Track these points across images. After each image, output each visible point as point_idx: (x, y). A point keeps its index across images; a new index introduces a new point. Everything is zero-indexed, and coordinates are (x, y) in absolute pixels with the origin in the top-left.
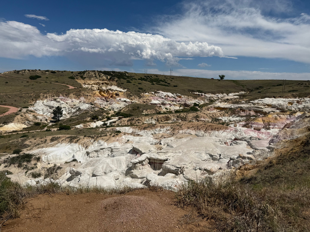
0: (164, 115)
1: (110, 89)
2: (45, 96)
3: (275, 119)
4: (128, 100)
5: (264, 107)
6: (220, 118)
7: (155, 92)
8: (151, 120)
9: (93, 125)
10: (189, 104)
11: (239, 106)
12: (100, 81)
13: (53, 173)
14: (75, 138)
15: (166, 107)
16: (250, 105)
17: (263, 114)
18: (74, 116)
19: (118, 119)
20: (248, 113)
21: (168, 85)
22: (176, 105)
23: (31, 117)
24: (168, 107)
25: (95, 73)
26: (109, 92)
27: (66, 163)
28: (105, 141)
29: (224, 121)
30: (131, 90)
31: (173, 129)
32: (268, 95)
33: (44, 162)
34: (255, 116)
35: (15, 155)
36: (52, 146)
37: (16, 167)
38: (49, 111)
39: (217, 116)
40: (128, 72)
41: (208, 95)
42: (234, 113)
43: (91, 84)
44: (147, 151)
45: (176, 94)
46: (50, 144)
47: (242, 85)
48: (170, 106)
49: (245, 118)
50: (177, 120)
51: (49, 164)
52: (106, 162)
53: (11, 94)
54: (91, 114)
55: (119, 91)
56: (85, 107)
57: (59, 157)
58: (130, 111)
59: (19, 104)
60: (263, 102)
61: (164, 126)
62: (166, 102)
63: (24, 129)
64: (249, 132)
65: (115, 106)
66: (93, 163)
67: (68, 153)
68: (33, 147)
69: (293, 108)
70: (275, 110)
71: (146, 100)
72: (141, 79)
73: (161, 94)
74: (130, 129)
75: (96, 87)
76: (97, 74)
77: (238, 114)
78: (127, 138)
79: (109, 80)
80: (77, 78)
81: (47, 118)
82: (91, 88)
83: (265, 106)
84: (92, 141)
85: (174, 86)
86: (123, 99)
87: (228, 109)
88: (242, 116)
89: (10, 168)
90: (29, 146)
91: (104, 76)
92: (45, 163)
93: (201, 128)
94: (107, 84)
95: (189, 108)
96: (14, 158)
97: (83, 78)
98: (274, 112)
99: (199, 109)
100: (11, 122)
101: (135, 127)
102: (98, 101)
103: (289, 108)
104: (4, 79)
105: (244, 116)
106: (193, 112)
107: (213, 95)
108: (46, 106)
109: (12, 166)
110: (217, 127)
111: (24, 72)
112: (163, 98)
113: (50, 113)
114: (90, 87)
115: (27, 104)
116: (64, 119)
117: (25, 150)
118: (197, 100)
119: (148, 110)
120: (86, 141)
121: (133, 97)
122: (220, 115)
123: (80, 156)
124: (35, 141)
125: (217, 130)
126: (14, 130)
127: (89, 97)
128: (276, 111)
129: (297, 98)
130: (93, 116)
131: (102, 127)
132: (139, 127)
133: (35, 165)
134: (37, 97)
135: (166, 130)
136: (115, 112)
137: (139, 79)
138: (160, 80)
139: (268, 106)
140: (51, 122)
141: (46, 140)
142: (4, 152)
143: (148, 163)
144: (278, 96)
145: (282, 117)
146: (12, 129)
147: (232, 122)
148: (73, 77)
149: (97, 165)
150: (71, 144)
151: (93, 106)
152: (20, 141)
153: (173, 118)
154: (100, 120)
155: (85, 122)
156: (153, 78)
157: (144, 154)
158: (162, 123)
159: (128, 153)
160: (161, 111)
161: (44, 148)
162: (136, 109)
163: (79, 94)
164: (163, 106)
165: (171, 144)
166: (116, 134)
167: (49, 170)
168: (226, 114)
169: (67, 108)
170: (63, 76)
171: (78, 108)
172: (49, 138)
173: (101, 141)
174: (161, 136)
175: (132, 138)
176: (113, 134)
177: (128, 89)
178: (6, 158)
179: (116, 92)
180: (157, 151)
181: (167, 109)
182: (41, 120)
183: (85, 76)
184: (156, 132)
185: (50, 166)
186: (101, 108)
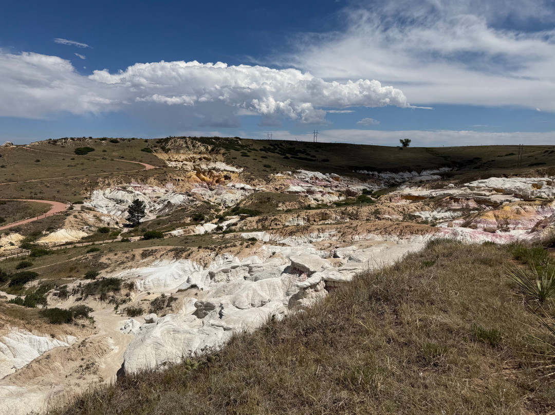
0: (318, 211)
1: (214, 169)
2: (107, 182)
3: (517, 213)
4: (248, 187)
5: (490, 193)
6: (417, 214)
7: (293, 172)
8: (296, 219)
9: (200, 230)
10: (355, 191)
11: (446, 192)
12: (195, 155)
13: (163, 308)
14: (183, 250)
15: (314, 197)
16: (465, 190)
17: (490, 206)
18: (162, 216)
19: (239, 219)
20: (464, 205)
21: (312, 158)
22: (333, 193)
23: (91, 219)
24: (319, 196)
25: (185, 141)
26: (212, 173)
27: (180, 291)
28: (235, 255)
29: (424, 219)
30: (251, 169)
31: (342, 233)
32: (493, 171)
33: (139, 290)
34: (477, 209)
35: (88, 281)
36: (147, 265)
37: (98, 300)
38: (117, 208)
39: (412, 210)
40: (241, 138)
41: (385, 175)
42: (440, 205)
43: (180, 160)
44: (319, 268)
45: (330, 174)
46: (141, 261)
47: (443, 155)
48: (322, 196)
49: (459, 213)
50: (342, 218)
51: (149, 294)
52: (251, 287)
53: (49, 181)
54: (191, 212)
55: (231, 172)
56: (178, 199)
57: (163, 282)
58: (256, 205)
59: (66, 198)
60: (487, 184)
61: (324, 228)
62: (314, 188)
63: (83, 238)
64: (477, 235)
65: (227, 197)
66: (228, 289)
67: (176, 276)
68: (115, 267)
69: (543, 194)
70: (511, 199)
71: (279, 186)
72: (265, 149)
73: (304, 175)
74: (265, 235)
75: (189, 165)
76: (189, 143)
77: (446, 206)
78: (270, 250)
79: (210, 152)
80: (155, 151)
81: (118, 220)
82: (182, 167)
83: (491, 191)
84: (213, 255)
85: (324, 161)
86: (239, 185)
87: (426, 198)
88: (455, 210)
89: (87, 301)
90: (108, 266)
91: (201, 145)
92: (141, 293)
93: (392, 230)
94: (208, 160)
95: (354, 197)
96: (89, 285)
97: (166, 151)
98: (510, 201)
99: (373, 199)
100: (61, 228)
101: (274, 232)
102: (197, 190)
103: (536, 194)
104: (33, 155)
105: (458, 210)
106: (368, 204)
107: (394, 175)
108: (110, 199)
109: (91, 298)
110: (420, 228)
111: (65, 142)
112: (307, 182)
113: (120, 212)
114: (180, 165)
115: (78, 197)
116: (148, 221)
117: (103, 271)
118: (367, 185)
119: (287, 203)
120: (204, 256)
121: (257, 181)
122: (416, 209)
123: (199, 277)
124: (116, 257)
125: (420, 233)
126: (69, 241)
127: (181, 183)
128: (513, 200)
129: (547, 176)
130: (195, 215)
131: (214, 233)
132: (281, 232)
133: (127, 297)
134: (94, 185)
135: (330, 235)
136: (228, 207)
137: (261, 150)
138: (297, 150)
139: (496, 191)
140: (126, 226)
141: (134, 256)
142: (70, 277)
143: (325, 288)
144: (512, 174)
145: (529, 210)
146: (63, 239)
147: (440, 219)
148: (149, 149)
149: (237, 292)
150: (179, 260)
151: (191, 198)
152: (90, 257)
153: (334, 215)
154: (209, 221)
155: (184, 225)
156: (285, 146)
157: (316, 273)
158: (318, 225)
159: (283, 272)
160: (310, 205)
161: (134, 269)
162: (265, 202)
163: (163, 178)
164: (309, 196)
165: (355, 256)
166: (250, 242)
167: (154, 303)
168: (426, 206)
169: (146, 203)
170: (132, 147)
171: (166, 203)
172: (138, 252)
173: (227, 255)
174: (329, 245)
175: (278, 249)
176: (246, 244)
177: (245, 167)
178: (75, 285)
179: (225, 173)
180: (337, 268)
181: (318, 201)
182: (108, 224)
183: (169, 147)
184: (312, 239)
185: (152, 297)
186: (205, 202)
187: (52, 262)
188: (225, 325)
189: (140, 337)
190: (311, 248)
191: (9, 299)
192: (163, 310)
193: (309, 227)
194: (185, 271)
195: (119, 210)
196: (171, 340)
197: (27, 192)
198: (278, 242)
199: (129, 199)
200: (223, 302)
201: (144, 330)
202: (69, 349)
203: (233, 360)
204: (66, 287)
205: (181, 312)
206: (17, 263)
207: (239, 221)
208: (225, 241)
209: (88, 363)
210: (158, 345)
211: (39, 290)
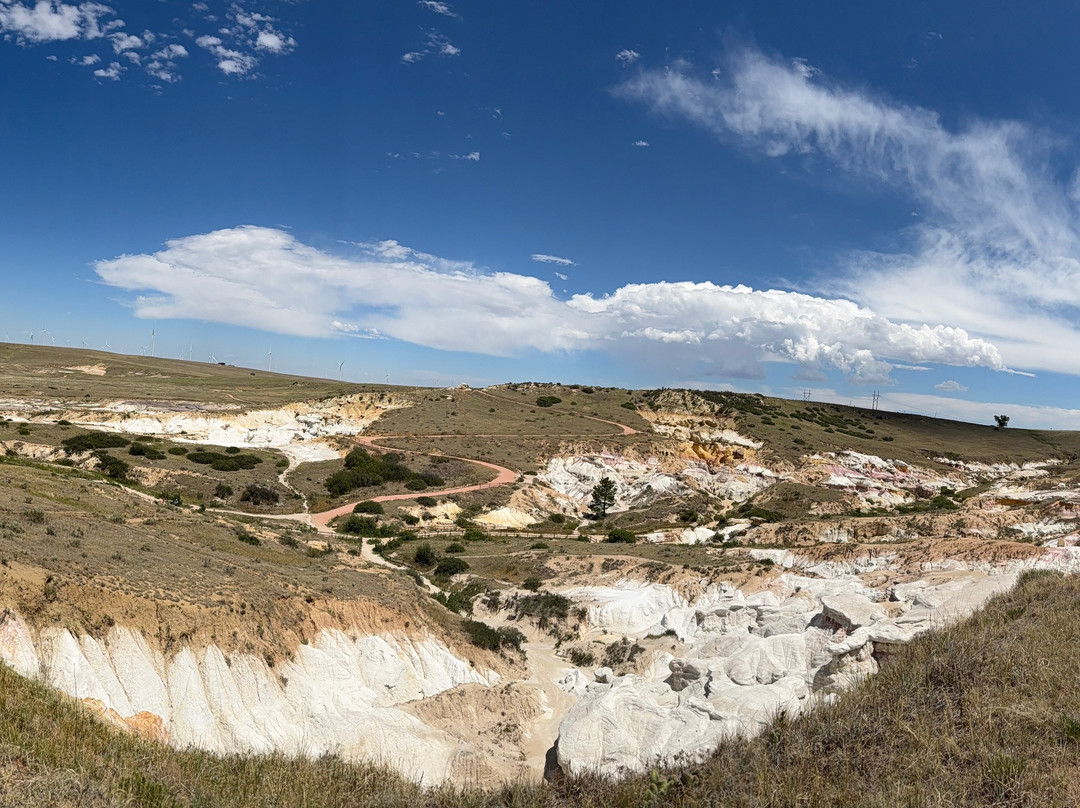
0: (872, 520)
1: (720, 440)
2: (570, 448)
4: (768, 472)
6: (1017, 527)
7: (838, 454)
8: (836, 531)
9: (691, 536)
10: (928, 489)
11: (1055, 494)
12: (694, 418)
13: (622, 661)
14: (661, 568)
15: (868, 497)
18: (637, 508)
19: (749, 525)
21: (868, 434)
22: (896, 492)
23: (543, 499)
24: (874, 495)
25: (683, 396)
26: (716, 446)
27: (650, 636)
28: (738, 587)
29: (1026, 535)
30: (775, 445)
31: (906, 558)
33: (592, 624)
35: (527, 593)
36: (608, 583)
37: (535, 625)
38: (579, 487)
39: (1009, 521)
40: (764, 395)
41: (975, 467)
42: (1048, 514)
43: (673, 423)
44: (866, 619)
45: (893, 461)
46: (601, 576)
48: (879, 495)
49: (1072, 526)
50: (908, 533)
51: (605, 632)
52: (758, 646)
53: (501, 438)
54: (679, 506)
55: (744, 446)
56: (662, 483)
57: (628, 616)
58: (777, 503)
59: (517, 464)
61: (879, 549)
62: (868, 482)
63: (529, 526)
65: (734, 487)
66: (723, 647)
67: (648, 612)
68: (565, 578)
71: (814, 475)
72: (798, 415)
73: (854, 459)
74: (787, 555)
75: (685, 433)
76: (688, 398)
77: (1056, 515)
78: (792, 583)
79: (716, 415)
80: (639, 407)
81: (578, 506)
82: (674, 434)
84: (704, 582)
85: (886, 439)
86: (754, 469)
87: (1029, 503)
88: (1067, 521)
89: (521, 623)
90: (556, 575)
91: (704, 403)
92: (595, 630)
93: (982, 554)
94: (713, 425)
95: (928, 500)
96: (527, 599)
97: (655, 408)
99: (955, 503)
100: (504, 505)
101: (800, 552)
102: (692, 472)
105: (1071, 521)
106: (948, 511)
107: (985, 467)
108: (571, 473)
109: (527, 620)
110: (1020, 550)
111: (527, 388)
112: (858, 471)
113: (582, 494)
114: (671, 431)
115: (532, 464)
116: (617, 513)
117: (548, 582)
118: (947, 480)
119: (825, 504)
120: (690, 582)
121: (782, 463)
122: (1015, 519)
123: (680, 619)
124: (568, 562)
125: (1020, 556)
126: (512, 526)
127: (670, 459)
130: (683, 511)
131: (710, 545)
132: (811, 553)
133: (575, 630)
134: (553, 451)
135: (887, 561)
136: (735, 504)
137: (792, 415)
138: (846, 420)
140: (587, 516)
141: (592, 565)
142: (505, 580)
143: (873, 655)
146: (505, 522)
148: (632, 404)
149: (736, 653)
150: (653, 584)
151: (681, 483)
152: (534, 556)
153: (895, 528)
154: (704, 524)
155: (666, 526)
156: (829, 413)
157: (860, 629)
158: (869, 543)
159: (809, 625)
160: (859, 509)
161: (590, 587)
162: (791, 500)
163: (646, 449)
164: (860, 494)
165: (923, 597)
166: (763, 567)
167: (611, 649)
168: (1029, 516)
169: (618, 485)
170: (609, 400)
171: (645, 487)
172: (598, 560)
173: (726, 585)
174: (885, 578)
175: (804, 582)
176: (756, 569)
177: (766, 440)
178: (510, 595)
179: (736, 448)
180: (895, 620)
181: (872, 503)
182: (564, 510)
183: (659, 403)
184: (859, 568)
185: (610, 640)
186: (701, 491)
187: (487, 552)
188: (713, 711)
189: (585, 702)
190: (856, 583)
191: (432, 592)
192: (622, 665)
193: (855, 546)
194: (660, 604)
195: (581, 491)
196: (628, 720)
197: (474, 449)
198: (805, 570)
199: (596, 476)
200: (712, 668)
201: (593, 692)
202: (489, 691)
203: (718, 789)
204: (498, 594)
205: (647, 673)
206: (448, 544)
207: (749, 528)
208: (725, 561)
209: (509, 722)
210: (608, 724)
211: (466, 589)
